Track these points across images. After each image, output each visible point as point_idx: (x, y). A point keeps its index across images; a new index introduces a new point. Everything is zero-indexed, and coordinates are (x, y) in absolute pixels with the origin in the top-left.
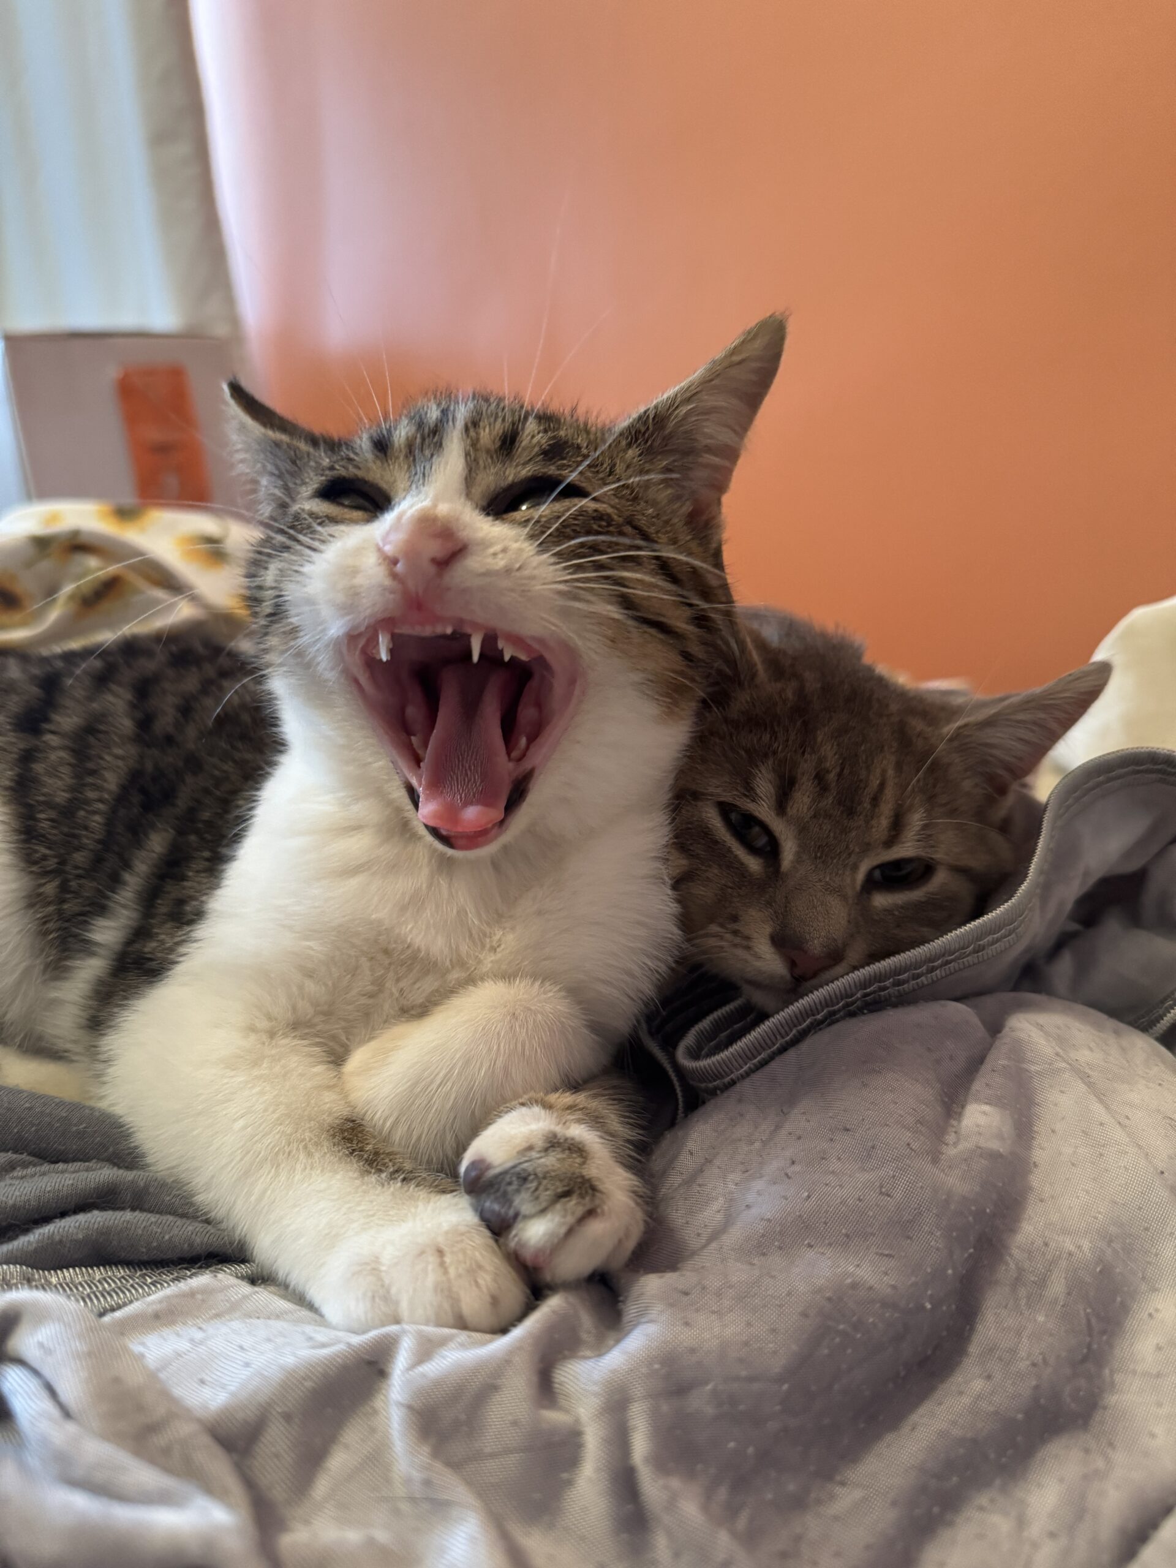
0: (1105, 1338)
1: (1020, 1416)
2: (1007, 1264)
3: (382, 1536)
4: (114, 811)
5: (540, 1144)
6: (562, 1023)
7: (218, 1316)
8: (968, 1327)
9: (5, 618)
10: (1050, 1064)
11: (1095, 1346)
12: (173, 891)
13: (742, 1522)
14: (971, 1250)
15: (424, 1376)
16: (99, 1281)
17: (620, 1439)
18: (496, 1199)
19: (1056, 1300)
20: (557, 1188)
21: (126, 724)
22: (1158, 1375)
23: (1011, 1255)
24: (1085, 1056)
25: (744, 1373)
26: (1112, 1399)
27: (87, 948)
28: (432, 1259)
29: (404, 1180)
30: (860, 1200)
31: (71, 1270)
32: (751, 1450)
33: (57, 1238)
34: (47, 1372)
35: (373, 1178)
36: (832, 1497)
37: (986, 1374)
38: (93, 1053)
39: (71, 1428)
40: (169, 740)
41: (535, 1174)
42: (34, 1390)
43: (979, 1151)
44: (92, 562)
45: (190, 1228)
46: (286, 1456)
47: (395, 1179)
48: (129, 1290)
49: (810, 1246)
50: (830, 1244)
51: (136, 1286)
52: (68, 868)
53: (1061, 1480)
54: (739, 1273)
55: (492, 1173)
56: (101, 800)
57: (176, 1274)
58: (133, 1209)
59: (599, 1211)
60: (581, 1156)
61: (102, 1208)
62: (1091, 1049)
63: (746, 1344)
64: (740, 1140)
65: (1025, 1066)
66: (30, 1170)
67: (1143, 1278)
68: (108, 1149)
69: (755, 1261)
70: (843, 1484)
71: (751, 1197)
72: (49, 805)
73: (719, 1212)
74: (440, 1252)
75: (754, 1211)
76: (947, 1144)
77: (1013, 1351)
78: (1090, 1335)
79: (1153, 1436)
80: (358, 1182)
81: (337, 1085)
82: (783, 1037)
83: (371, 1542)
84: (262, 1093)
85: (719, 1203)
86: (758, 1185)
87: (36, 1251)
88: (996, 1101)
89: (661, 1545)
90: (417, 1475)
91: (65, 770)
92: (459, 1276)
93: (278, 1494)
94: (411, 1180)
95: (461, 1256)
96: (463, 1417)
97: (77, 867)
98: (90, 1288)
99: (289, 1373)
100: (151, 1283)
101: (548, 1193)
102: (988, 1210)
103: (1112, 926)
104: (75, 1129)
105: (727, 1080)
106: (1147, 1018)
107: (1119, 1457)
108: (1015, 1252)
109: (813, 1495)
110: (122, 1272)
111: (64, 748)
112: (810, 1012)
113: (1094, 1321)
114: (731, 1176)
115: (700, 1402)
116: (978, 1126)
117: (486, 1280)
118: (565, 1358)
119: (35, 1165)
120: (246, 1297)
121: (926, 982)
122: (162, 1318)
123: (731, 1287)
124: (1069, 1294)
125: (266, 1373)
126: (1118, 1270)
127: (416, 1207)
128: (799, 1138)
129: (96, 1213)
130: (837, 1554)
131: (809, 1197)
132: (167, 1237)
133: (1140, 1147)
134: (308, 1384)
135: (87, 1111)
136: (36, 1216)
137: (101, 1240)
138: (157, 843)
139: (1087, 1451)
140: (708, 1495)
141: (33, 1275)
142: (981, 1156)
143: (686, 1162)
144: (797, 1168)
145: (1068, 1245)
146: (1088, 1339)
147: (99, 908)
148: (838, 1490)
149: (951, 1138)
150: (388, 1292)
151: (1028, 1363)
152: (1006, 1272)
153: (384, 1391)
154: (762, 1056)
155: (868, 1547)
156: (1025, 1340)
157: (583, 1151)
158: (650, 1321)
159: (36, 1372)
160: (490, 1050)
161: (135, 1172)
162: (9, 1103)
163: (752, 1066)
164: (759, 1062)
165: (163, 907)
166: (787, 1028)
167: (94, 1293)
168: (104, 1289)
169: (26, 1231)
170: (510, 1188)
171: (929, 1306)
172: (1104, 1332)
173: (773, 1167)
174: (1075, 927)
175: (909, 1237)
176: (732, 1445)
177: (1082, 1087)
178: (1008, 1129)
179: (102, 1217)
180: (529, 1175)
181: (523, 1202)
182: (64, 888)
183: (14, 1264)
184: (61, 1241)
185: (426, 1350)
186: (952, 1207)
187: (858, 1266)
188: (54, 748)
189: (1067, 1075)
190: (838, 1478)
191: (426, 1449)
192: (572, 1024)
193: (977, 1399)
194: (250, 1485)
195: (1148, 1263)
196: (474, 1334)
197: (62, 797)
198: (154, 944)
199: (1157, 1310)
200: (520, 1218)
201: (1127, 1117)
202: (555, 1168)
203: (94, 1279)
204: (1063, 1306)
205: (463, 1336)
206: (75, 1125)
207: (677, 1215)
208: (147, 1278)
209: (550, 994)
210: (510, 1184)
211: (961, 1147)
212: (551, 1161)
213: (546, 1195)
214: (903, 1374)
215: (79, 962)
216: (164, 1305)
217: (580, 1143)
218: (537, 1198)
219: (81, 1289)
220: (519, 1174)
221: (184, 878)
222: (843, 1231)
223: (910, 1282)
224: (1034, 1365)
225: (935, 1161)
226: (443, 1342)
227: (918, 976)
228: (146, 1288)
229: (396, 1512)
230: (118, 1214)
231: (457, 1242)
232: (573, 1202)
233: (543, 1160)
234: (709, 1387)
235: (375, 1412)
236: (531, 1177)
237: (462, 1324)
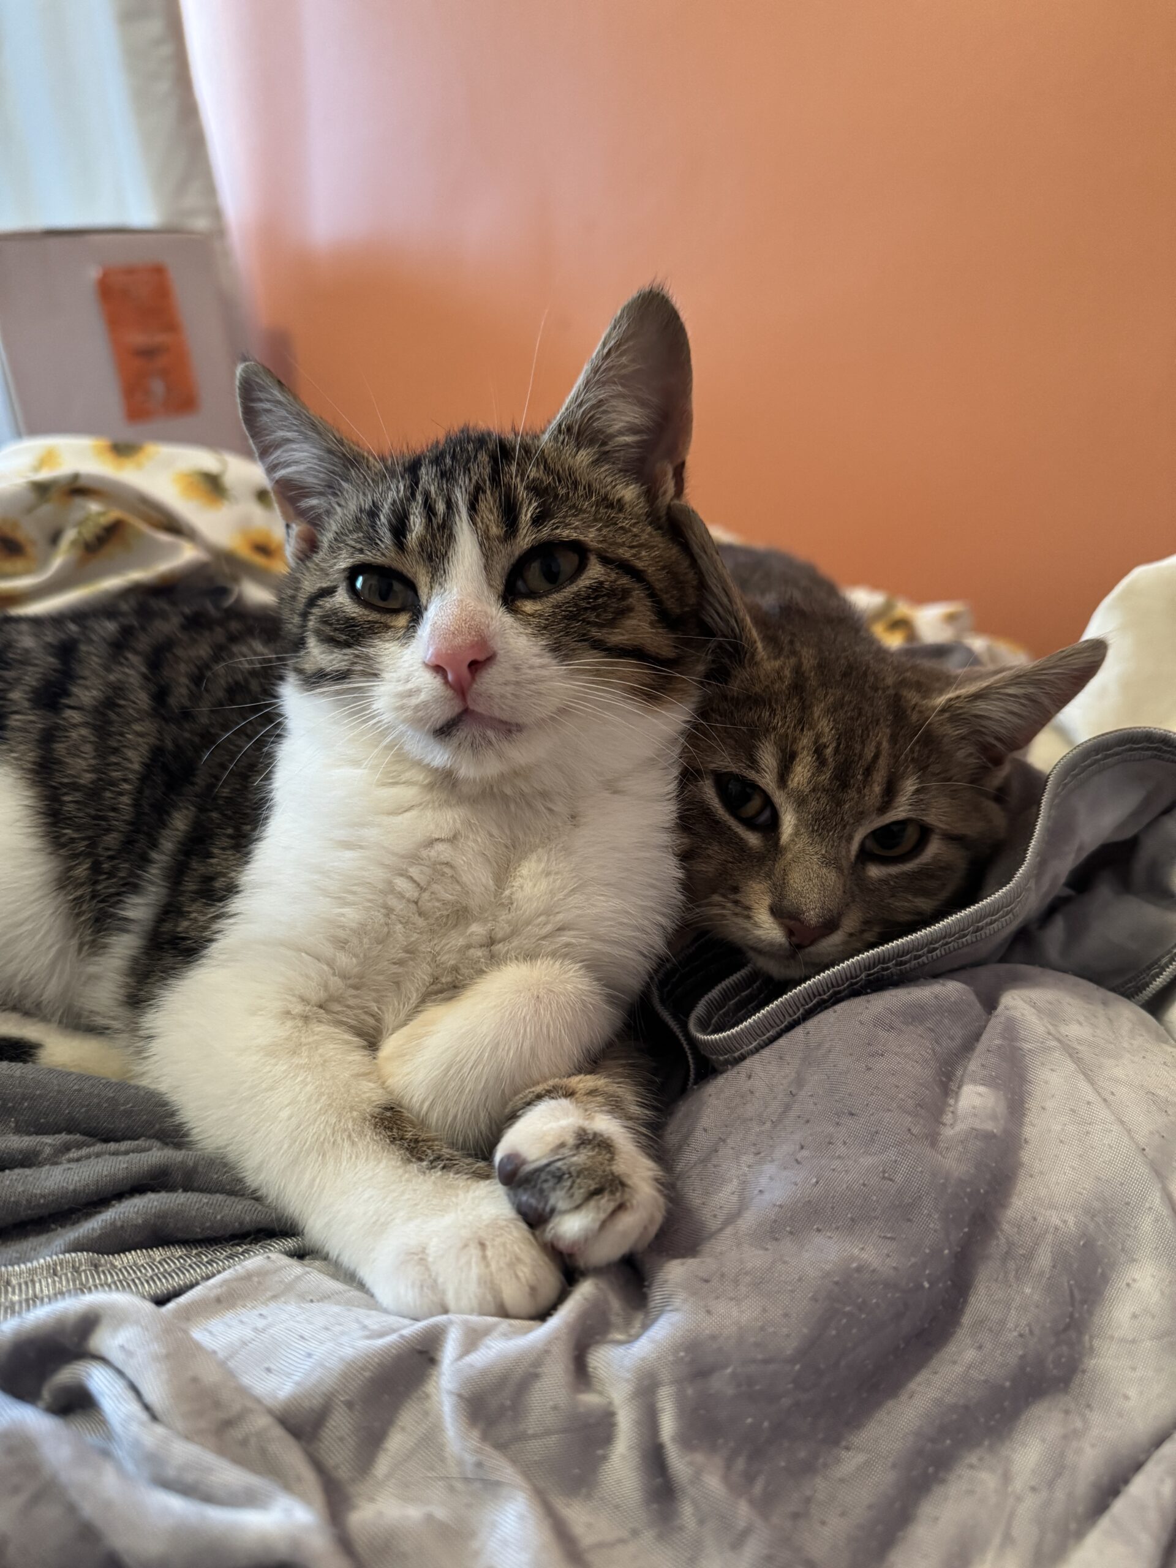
0: (1086, 1306)
1: (1008, 1384)
2: (997, 1238)
3: (440, 1513)
4: (140, 791)
5: (571, 1141)
6: (583, 1001)
7: (275, 1297)
8: (962, 1300)
9: (8, 566)
10: (1042, 1043)
11: (1077, 1315)
12: (198, 867)
13: (758, 1488)
14: (966, 1230)
15: (472, 1366)
16: (160, 1262)
17: (649, 1419)
18: (533, 1195)
19: (1042, 1274)
20: (590, 1186)
21: (142, 699)
22: (1133, 1341)
23: (1002, 1230)
24: (1075, 1030)
25: (760, 1357)
26: (1091, 1363)
27: (123, 925)
28: (474, 1251)
29: (444, 1168)
30: (864, 1185)
31: (133, 1252)
32: (766, 1424)
33: (119, 1224)
34: (130, 1373)
35: (414, 1167)
36: (838, 1461)
37: (978, 1345)
38: (133, 1029)
39: (159, 1430)
40: (186, 715)
41: (570, 1173)
42: (121, 1391)
43: (974, 1133)
44: (94, 507)
45: (240, 1207)
46: (350, 1440)
47: (435, 1167)
48: (188, 1271)
49: (819, 1230)
50: (837, 1228)
51: (194, 1266)
52: (100, 850)
53: (1043, 1440)
54: (755, 1258)
55: (528, 1168)
56: (125, 780)
57: (230, 1252)
58: (185, 1190)
59: (628, 1204)
60: (610, 1152)
61: (154, 1190)
62: (1080, 1024)
63: (762, 1329)
64: (751, 1120)
65: (1018, 1044)
66: (84, 1151)
67: (1123, 1250)
68: (154, 1126)
69: (769, 1247)
70: (847, 1448)
71: (764, 1181)
72: (75, 787)
73: (733, 1193)
74: (482, 1245)
75: (767, 1196)
76: (944, 1125)
77: (1002, 1322)
78: (1073, 1305)
79: (1126, 1397)
80: (400, 1171)
81: (374, 1074)
82: (791, 1016)
83: (429, 1518)
84: (304, 1083)
85: (734, 1185)
86: (770, 1169)
87: (100, 1237)
88: (990, 1082)
89: (687, 1511)
90: (470, 1459)
91: (88, 748)
92: (501, 1269)
93: (343, 1473)
94: (450, 1167)
95: (501, 1249)
96: (508, 1403)
97: (108, 849)
98: (153, 1270)
99: (349, 1364)
100: (207, 1262)
101: (582, 1191)
102: (982, 1191)
103: (1104, 891)
104: (122, 1108)
105: (737, 1054)
106: (1133, 983)
107: (1096, 1417)
108: (1006, 1227)
109: (821, 1461)
110: (179, 1252)
111: (85, 724)
112: (816, 994)
113: (1076, 1292)
114: (744, 1158)
115: (721, 1384)
116: (974, 1108)
117: (525, 1272)
118: (598, 1342)
119: (89, 1146)
120: (298, 1278)
121: (926, 961)
122: (224, 1301)
123: (746, 1273)
124: (1054, 1267)
125: (327, 1364)
126: (1099, 1243)
127: (457, 1196)
128: (808, 1122)
129: (151, 1196)
130: (843, 1514)
131: (817, 1182)
132: (219, 1217)
133: (1122, 1122)
134: (367, 1374)
135: (132, 1091)
136: (95, 1199)
137: (159, 1223)
138: (180, 822)
139: (1067, 1412)
140: (729, 1465)
141: (99, 1261)
142: (976, 1137)
143: (701, 1139)
144: (805, 1153)
145: (1055, 1220)
146: (1071, 1309)
147: (133, 887)
148: (844, 1454)
149: (948, 1118)
150: (435, 1281)
151: (1015, 1334)
152: (997, 1246)
153: (435, 1378)
154: (771, 1033)
155: (870, 1507)
156: (1013, 1312)
157: (611, 1146)
158: (676, 1310)
159: (120, 1373)
160: (517, 1034)
161: (183, 1152)
162: (59, 1085)
163: (762, 1043)
164: (768, 1038)
165: (190, 885)
166: (795, 1008)
167: (156, 1275)
168: (165, 1270)
169: (88, 1215)
170: (546, 1186)
171: (926, 1285)
172: (1084, 1302)
173: (783, 1151)
174: (1069, 892)
175: (909, 1220)
176: (749, 1420)
177: (1072, 1066)
178: (1001, 1109)
179: (158, 1201)
180: (564, 1174)
181: (558, 1199)
182: (96, 868)
183: (82, 1251)
184: (122, 1227)
185: (473, 1339)
186: (949, 1191)
187: (863, 1249)
188: (75, 726)
189: (1057, 1054)
190: (844, 1443)
191: (476, 1434)
192: (593, 1002)
193: (969, 1368)
194: (319, 1467)
195: (1129, 1236)
196: (513, 1322)
197: (87, 778)
198: (186, 923)
199: (1134, 1280)
200: (556, 1213)
201: (1113, 1093)
202: (587, 1166)
203: (154, 1260)
204: (1049, 1279)
205: (505, 1324)
206: (123, 1105)
207: (694, 1196)
208: (203, 1257)
209: (571, 974)
210: (546, 1181)
211: (957, 1128)
212: (581, 1158)
213: (579, 1194)
214: (902, 1346)
215: (115, 938)
216: (224, 1288)
217: (609, 1138)
218: (572, 1196)
219: (143, 1271)
220: (554, 1173)
221: (210, 855)
222: (849, 1216)
223: (910, 1264)
224: (1021, 1335)
225: (933, 1144)
226: (487, 1331)
227: (920, 956)
228: (203, 1267)
229: (452, 1489)
230: (173, 1196)
231: (497, 1236)
232: (606, 1198)
233: (575, 1159)
234: (729, 1370)
235: (428, 1396)
236: (566, 1176)
237: (504, 1313)
